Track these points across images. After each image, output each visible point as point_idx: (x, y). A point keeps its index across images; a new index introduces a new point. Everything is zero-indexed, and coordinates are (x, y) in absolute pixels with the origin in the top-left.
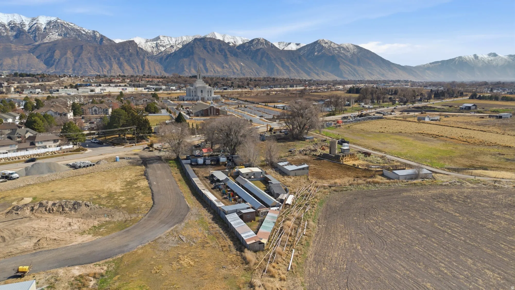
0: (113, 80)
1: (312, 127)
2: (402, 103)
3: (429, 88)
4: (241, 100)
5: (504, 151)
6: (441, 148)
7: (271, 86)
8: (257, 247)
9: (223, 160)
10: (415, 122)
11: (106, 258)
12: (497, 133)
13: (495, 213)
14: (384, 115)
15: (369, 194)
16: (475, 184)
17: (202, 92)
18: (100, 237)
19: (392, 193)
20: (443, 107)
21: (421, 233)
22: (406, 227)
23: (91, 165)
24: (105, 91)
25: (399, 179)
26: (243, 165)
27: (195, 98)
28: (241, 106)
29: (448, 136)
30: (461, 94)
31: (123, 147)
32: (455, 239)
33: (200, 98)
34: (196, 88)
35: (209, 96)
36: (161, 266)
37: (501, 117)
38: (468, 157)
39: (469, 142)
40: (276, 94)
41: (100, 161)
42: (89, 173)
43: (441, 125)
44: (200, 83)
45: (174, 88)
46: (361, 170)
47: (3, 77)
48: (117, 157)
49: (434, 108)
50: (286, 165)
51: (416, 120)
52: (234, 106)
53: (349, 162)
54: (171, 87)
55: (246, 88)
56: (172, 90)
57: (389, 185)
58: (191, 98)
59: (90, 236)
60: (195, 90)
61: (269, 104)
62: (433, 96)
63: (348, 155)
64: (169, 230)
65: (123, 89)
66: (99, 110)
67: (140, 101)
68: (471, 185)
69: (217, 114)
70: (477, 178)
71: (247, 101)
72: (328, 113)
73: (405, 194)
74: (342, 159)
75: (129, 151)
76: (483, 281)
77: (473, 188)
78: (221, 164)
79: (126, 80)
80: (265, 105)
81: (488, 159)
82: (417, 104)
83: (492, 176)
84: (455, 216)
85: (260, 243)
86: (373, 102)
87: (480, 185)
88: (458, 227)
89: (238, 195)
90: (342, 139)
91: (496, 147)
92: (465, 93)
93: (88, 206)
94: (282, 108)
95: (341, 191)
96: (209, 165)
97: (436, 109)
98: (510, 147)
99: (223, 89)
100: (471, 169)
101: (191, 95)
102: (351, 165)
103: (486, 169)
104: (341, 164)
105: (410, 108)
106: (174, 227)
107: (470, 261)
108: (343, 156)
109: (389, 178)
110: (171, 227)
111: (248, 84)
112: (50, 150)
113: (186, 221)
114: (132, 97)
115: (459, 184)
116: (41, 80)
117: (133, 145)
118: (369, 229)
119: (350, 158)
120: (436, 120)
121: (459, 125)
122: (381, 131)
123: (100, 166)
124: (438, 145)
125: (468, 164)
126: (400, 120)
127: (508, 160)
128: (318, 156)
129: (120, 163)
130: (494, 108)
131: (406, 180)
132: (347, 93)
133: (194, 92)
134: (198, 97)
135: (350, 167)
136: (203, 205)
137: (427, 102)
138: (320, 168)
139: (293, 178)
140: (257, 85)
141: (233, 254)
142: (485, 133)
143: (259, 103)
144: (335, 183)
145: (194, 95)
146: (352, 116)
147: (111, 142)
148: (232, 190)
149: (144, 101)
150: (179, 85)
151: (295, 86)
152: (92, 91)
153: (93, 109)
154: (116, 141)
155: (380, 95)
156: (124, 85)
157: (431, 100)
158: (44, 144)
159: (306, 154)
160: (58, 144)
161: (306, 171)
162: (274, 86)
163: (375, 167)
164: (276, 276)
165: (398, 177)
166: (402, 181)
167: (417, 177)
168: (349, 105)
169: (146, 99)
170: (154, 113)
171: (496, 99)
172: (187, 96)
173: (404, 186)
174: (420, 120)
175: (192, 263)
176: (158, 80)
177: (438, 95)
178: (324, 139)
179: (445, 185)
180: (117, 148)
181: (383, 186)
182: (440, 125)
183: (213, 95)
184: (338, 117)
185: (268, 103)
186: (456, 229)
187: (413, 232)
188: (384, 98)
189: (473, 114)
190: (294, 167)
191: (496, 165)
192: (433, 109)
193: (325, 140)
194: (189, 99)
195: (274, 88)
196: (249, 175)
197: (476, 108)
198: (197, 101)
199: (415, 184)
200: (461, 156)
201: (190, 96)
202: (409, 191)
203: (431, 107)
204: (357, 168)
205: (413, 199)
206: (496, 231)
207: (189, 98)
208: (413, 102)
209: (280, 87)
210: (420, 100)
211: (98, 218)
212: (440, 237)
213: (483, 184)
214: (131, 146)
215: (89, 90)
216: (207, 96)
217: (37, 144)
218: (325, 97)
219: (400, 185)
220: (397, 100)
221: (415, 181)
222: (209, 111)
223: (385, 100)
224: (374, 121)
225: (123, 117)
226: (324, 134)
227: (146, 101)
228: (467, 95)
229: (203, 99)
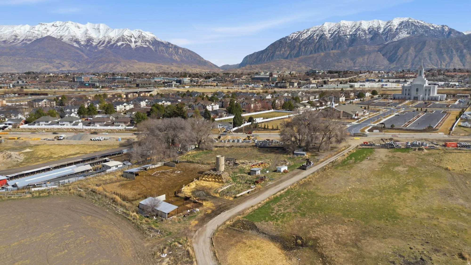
17: (417, 90)
27: (407, 97)
33: (412, 98)
34: (411, 86)
47: (320, 74)
60: (409, 88)
65: (383, 85)
112: (120, 127)
116: (341, 76)
133: (408, 90)
145: (407, 94)
152: (351, 86)
158: (118, 124)
160: (127, 124)
215: (348, 86)
217: (115, 124)
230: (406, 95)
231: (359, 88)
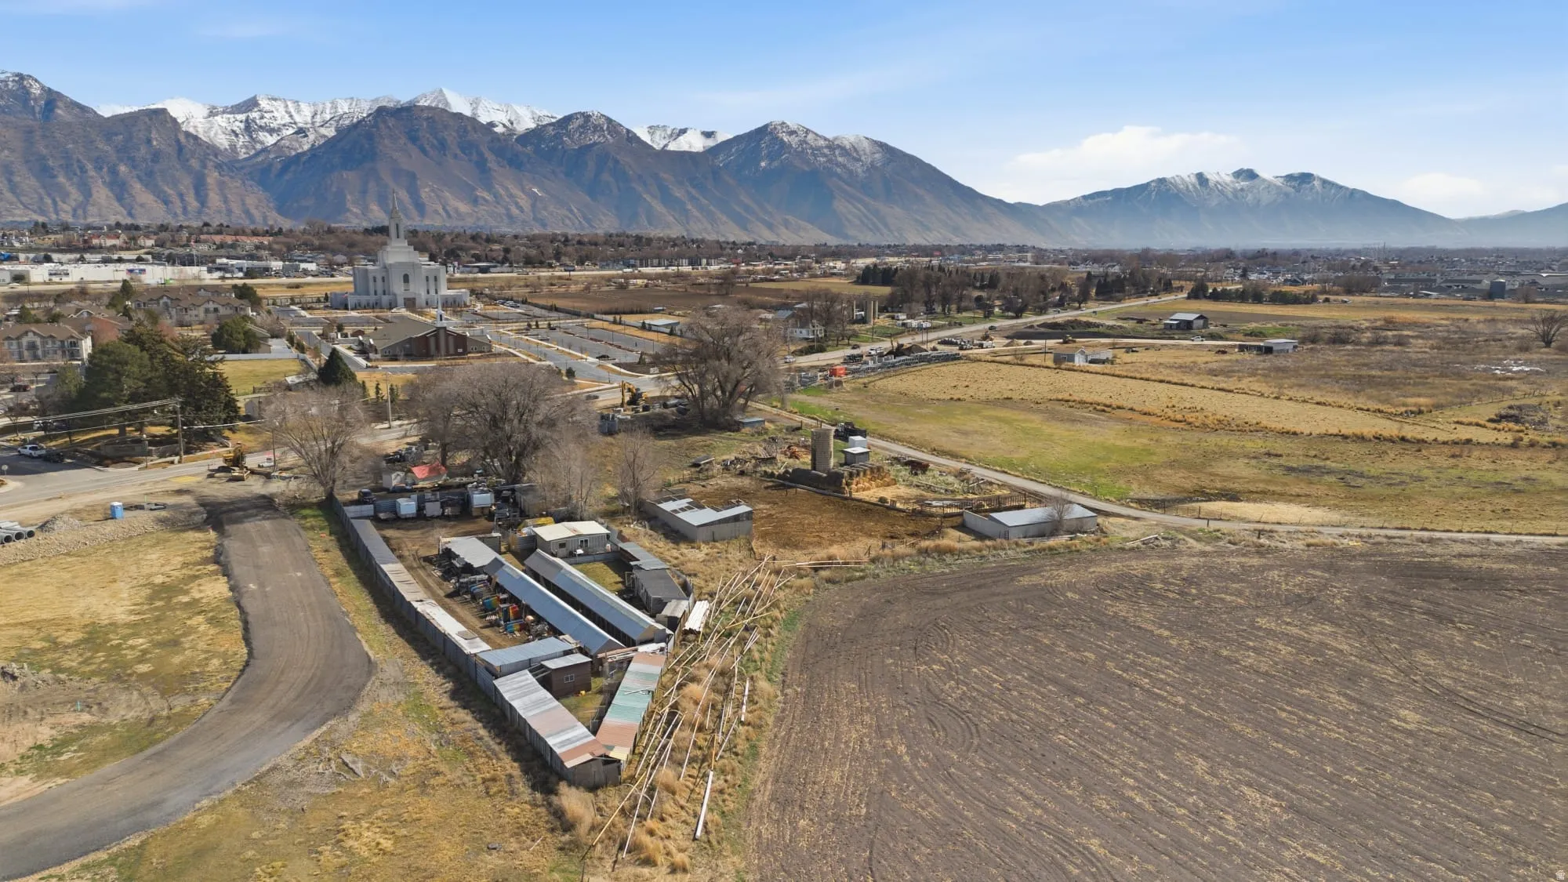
0: (95, 242)
1: (759, 387)
2: (1010, 314)
3: (1082, 270)
4: (536, 305)
5: (1279, 445)
6: (1118, 443)
7: (632, 262)
8: (598, 773)
9: (482, 499)
10: (1047, 367)
11: (86, 853)
12: (1262, 395)
13: (1262, 622)
14: (961, 349)
15: (925, 585)
16: (1208, 543)
17: (406, 279)
18: (60, 781)
19: (989, 581)
20: (1120, 323)
21: (1073, 692)
22: (1031, 678)
23: (19, 536)
24: (65, 279)
25: (1006, 537)
26: (547, 515)
27: (385, 299)
28: (537, 325)
29: (1135, 407)
30: (1168, 287)
31: (136, 468)
32: (1160, 703)
33: (401, 301)
34: (386, 268)
35: (432, 292)
36: (280, 864)
37: (1269, 350)
38: (1190, 467)
39: (1190, 424)
40: (646, 286)
41: (54, 518)
42: (16, 563)
43: (1118, 376)
44: (398, 253)
45: (312, 267)
46: (902, 514)
48: (116, 504)
49: (1098, 326)
50: (683, 510)
51: (1050, 363)
52: (515, 326)
53: (868, 491)
54: (303, 266)
55: (550, 266)
56: (306, 273)
57: (982, 557)
58: (372, 298)
59: (24, 781)
60: (384, 274)
61: (626, 318)
62: (1093, 292)
63: (865, 474)
64: (307, 742)
65: (131, 271)
66: (44, 344)
67: (194, 312)
68: (1199, 546)
69: (460, 350)
70: (1214, 525)
71: (557, 310)
72: (805, 345)
73: (1025, 581)
74: (848, 484)
75: (157, 482)
76: (1236, 819)
77: (1204, 554)
78: (474, 514)
79: (141, 242)
80: (615, 322)
81: (1241, 470)
82: (1053, 316)
83: (1252, 518)
84: (1160, 636)
85: (609, 761)
86: (930, 312)
87: (1221, 543)
88: (1167, 667)
89: (533, 613)
90: (846, 423)
91: (1260, 434)
92: (1176, 284)
93: (14, 678)
94: (668, 330)
95: (848, 580)
96: (438, 517)
97: (1101, 329)
98: (1295, 433)
99: (476, 270)
100: (1197, 501)
101: (372, 292)
102: (874, 500)
103: (1233, 497)
104: (846, 499)
105: (1032, 327)
106: (324, 728)
107: (1201, 766)
108: (851, 475)
109: (980, 536)
110: (314, 729)
111: (558, 256)
113: (364, 707)
114: (165, 299)
115: (1168, 543)
117: (172, 463)
118: (929, 690)
119: (871, 480)
120: (1103, 362)
121: (1165, 374)
122: (955, 397)
123: (53, 536)
124: (1109, 435)
125: (1189, 485)
126: (1007, 363)
127: (1290, 469)
128: (780, 477)
129: (126, 526)
130: (1253, 325)
131: (1025, 541)
132: (856, 283)
133: (379, 280)
134: (395, 295)
135: (872, 507)
136: (418, 651)
137: (1079, 308)
138: (786, 515)
139: (705, 549)
140: (588, 258)
141: (523, 805)
142: (1231, 394)
143: (596, 316)
144: (830, 558)
145: (380, 291)
146: (873, 352)
147: (91, 454)
148: (513, 599)
149: (207, 311)
150: (330, 256)
151: (704, 261)
152: (19, 278)
153: (25, 341)
154: (109, 451)
155: (948, 289)
156: (135, 257)
157: (1090, 304)
159: (742, 473)
161: (745, 525)
162: (641, 260)
163: (940, 504)
164: (660, 859)
165: (1005, 532)
166: (1017, 544)
167: (1057, 530)
168: (863, 321)
169: (216, 306)
170: (245, 352)
171: (1258, 298)
172: (356, 292)
173: (1022, 556)
174: (1061, 361)
175: (387, 844)
176: (256, 240)
177: (1109, 289)
178: (796, 425)
179: (1132, 549)
180: (113, 471)
181: (964, 560)
182: (1113, 375)
183: (445, 291)
184: (834, 357)
185: (625, 313)
186: (1163, 676)
187: (1050, 691)
188: (961, 298)
189: (1197, 342)
190: (707, 515)
191: (1262, 486)
192: (1096, 330)
193: (799, 429)
194: (364, 303)
195: (641, 266)
196: (570, 547)
197: (1205, 326)
198: (391, 308)
199: (1051, 549)
200: (1172, 464)
201: (368, 293)
202: (1037, 571)
203: (1088, 324)
204: (893, 508)
205: (1047, 596)
206: (1266, 674)
207: (364, 299)
208: (1042, 311)
209: (659, 265)
210: (1060, 305)
211: (52, 715)
212: (1123, 701)
213: (1230, 542)
214: (164, 465)
215: (7, 277)
216: (423, 293)
218: (793, 295)
219: (1011, 554)
220: (998, 303)
221: (1051, 542)
222: (432, 342)
223: (963, 304)
224: (934, 368)
225: (135, 369)
226: (795, 410)
227: (216, 310)
228: (1181, 289)
229: (410, 304)
230: (376, 294)
231: (50, 282)
